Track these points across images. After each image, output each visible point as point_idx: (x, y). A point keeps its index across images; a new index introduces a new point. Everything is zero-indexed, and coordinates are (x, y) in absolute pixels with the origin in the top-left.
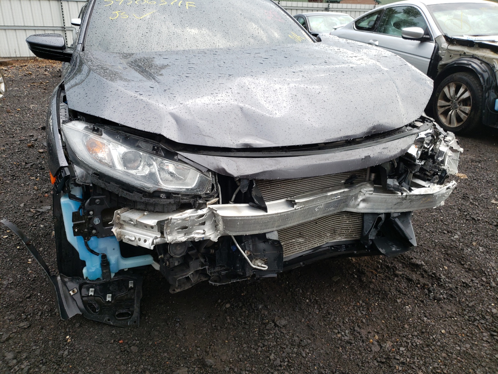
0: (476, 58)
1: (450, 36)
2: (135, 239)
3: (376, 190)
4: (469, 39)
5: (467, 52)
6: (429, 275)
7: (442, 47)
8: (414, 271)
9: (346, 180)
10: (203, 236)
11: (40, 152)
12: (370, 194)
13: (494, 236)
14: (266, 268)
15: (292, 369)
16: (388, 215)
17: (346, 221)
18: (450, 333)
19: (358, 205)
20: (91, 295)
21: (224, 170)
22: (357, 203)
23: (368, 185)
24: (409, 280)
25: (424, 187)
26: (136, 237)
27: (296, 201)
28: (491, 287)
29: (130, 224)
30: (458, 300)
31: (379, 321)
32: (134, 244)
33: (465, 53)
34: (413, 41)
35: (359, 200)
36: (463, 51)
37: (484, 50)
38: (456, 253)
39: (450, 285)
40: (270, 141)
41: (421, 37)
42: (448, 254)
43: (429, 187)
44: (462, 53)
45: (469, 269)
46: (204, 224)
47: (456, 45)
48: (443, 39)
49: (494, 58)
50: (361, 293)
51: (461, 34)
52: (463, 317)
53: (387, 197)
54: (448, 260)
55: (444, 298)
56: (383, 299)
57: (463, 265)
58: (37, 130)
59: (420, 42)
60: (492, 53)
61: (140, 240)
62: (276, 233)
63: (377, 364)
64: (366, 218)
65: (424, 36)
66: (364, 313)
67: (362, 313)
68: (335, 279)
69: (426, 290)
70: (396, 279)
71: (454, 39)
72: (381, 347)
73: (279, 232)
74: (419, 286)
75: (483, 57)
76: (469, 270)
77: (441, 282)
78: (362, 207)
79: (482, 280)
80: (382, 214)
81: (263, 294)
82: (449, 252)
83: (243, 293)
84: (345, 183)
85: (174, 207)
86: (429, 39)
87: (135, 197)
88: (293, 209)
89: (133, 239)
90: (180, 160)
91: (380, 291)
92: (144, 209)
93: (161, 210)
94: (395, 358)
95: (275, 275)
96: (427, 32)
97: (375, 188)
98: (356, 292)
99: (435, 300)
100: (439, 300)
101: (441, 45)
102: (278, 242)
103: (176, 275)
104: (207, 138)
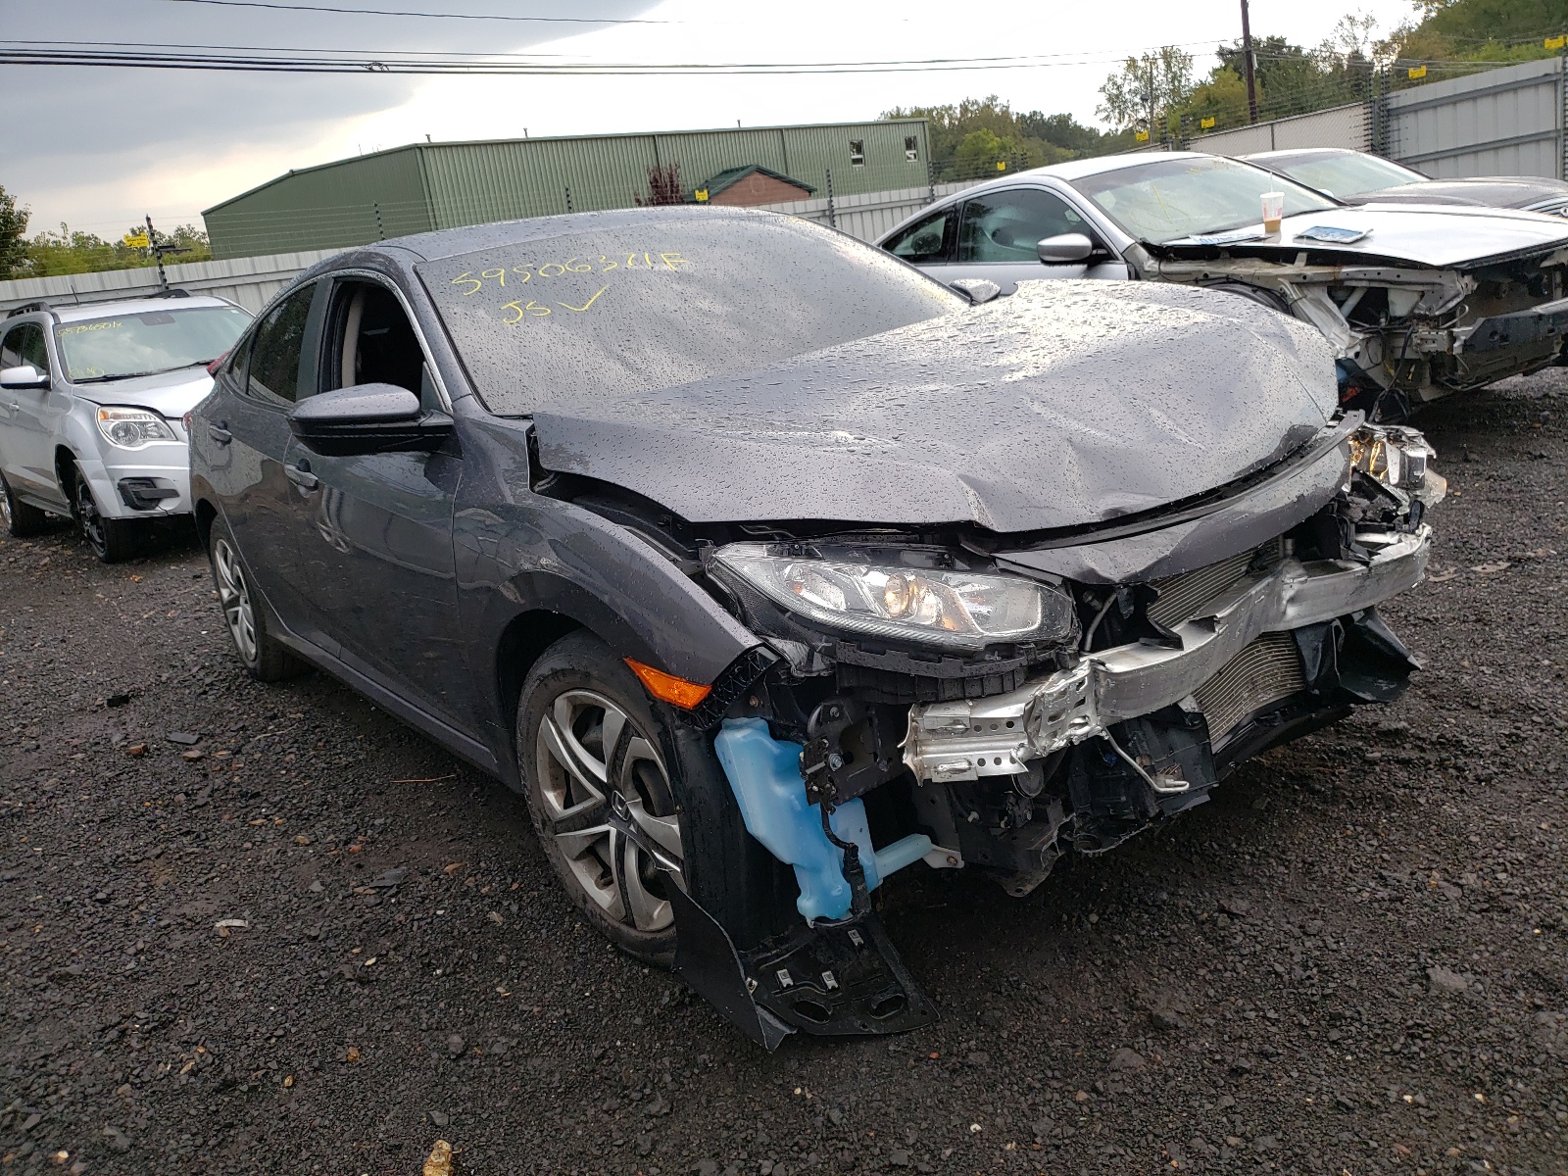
0: (1236, 282)
1: (1154, 240)
2: (970, 764)
3: (1311, 571)
4: (1204, 243)
5: (1211, 273)
6: (1432, 743)
7: (1147, 269)
8: (1397, 745)
9: (1250, 565)
10: (1086, 729)
11: (190, 760)
12: (1302, 582)
13: (1488, 641)
14: (1184, 786)
15: (1336, 975)
16: (1346, 619)
17: (1266, 654)
18: (1554, 825)
19: (1284, 613)
20: (788, 985)
21: (1092, 572)
22: (1283, 608)
23: (1293, 564)
24: (1405, 763)
25: (1388, 545)
26: (971, 760)
27: (1219, 615)
28: (1561, 730)
29: (954, 731)
30: (1522, 769)
31: (1414, 849)
32: (971, 776)
33: (1206, 275)
34: (1069, 267)
35: (1284, 602)
36: (1200, 271)
37: (1248, 261)
38: (1448, 690)
39: (1488, 747)
40: (1149, 494)
41: (1088, 254)
42: (1434, 697)
43: (1400, 541)
44: (1201, 277)
45: (1495, 711)
46: (1082, 702)
47: (1175, 261)
48: (1143, 252)
49: (1278, 276)
50: (1334, 812)
51: (1182, 234)
52: (1554, 794)
53: (1334, 580)
54: (1441, 708)
55: (1496, 774)
56: (1388, 808)
57: (1478, 707)
58: (95, 712)
59: (1086, 266)
60: (1269, 264)
61: (982, 762)
62: (1190, 698)
63: (1478, 916)
64: (1300, 638)
65: (1094, 252)
66: (1375, 843)
67: (1372, 845)
68: (1261, 804)
69: (1451, 770)
70: (1378, 769)
71: (1168, 247)
72: (1461, 886)
73: (1196, 694)
74: (1431, 766)
75: (1252, 276)
76: (1496, 713)
77: (1466, 747)
78: (1293, 616)
79: (1533, 721)
80: (1333, 620)
81: (1142, 876)
82: (1434, 691)
83: (1102, 886)
84: (1247, 572)
85: (1020, 678)
86: (1109, 257)
87: (948, 669)
88: (1215, 635)
89: (965, 765)
90: (1004, 571)
91: (1370, 797)
92: (960, 695)
93: (999, 690)
94: (1504, 894)
95: (1207, 798)
96: (1098, 243)
97: (1304, 567)
98: (1324, 814)
99: (1480, 782)
100: (1489, 780)
101: (1142, 267)
102: (1200, 716)
103: (1033, 844)
104: (1045, 512)
